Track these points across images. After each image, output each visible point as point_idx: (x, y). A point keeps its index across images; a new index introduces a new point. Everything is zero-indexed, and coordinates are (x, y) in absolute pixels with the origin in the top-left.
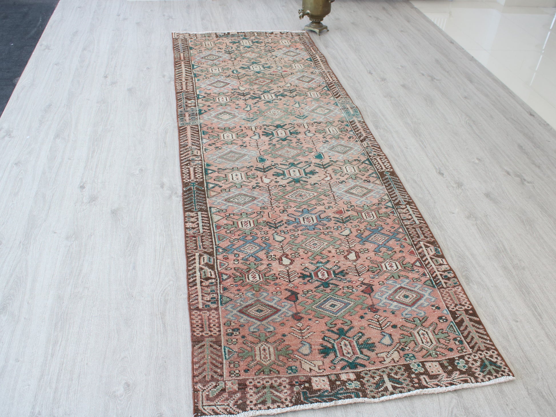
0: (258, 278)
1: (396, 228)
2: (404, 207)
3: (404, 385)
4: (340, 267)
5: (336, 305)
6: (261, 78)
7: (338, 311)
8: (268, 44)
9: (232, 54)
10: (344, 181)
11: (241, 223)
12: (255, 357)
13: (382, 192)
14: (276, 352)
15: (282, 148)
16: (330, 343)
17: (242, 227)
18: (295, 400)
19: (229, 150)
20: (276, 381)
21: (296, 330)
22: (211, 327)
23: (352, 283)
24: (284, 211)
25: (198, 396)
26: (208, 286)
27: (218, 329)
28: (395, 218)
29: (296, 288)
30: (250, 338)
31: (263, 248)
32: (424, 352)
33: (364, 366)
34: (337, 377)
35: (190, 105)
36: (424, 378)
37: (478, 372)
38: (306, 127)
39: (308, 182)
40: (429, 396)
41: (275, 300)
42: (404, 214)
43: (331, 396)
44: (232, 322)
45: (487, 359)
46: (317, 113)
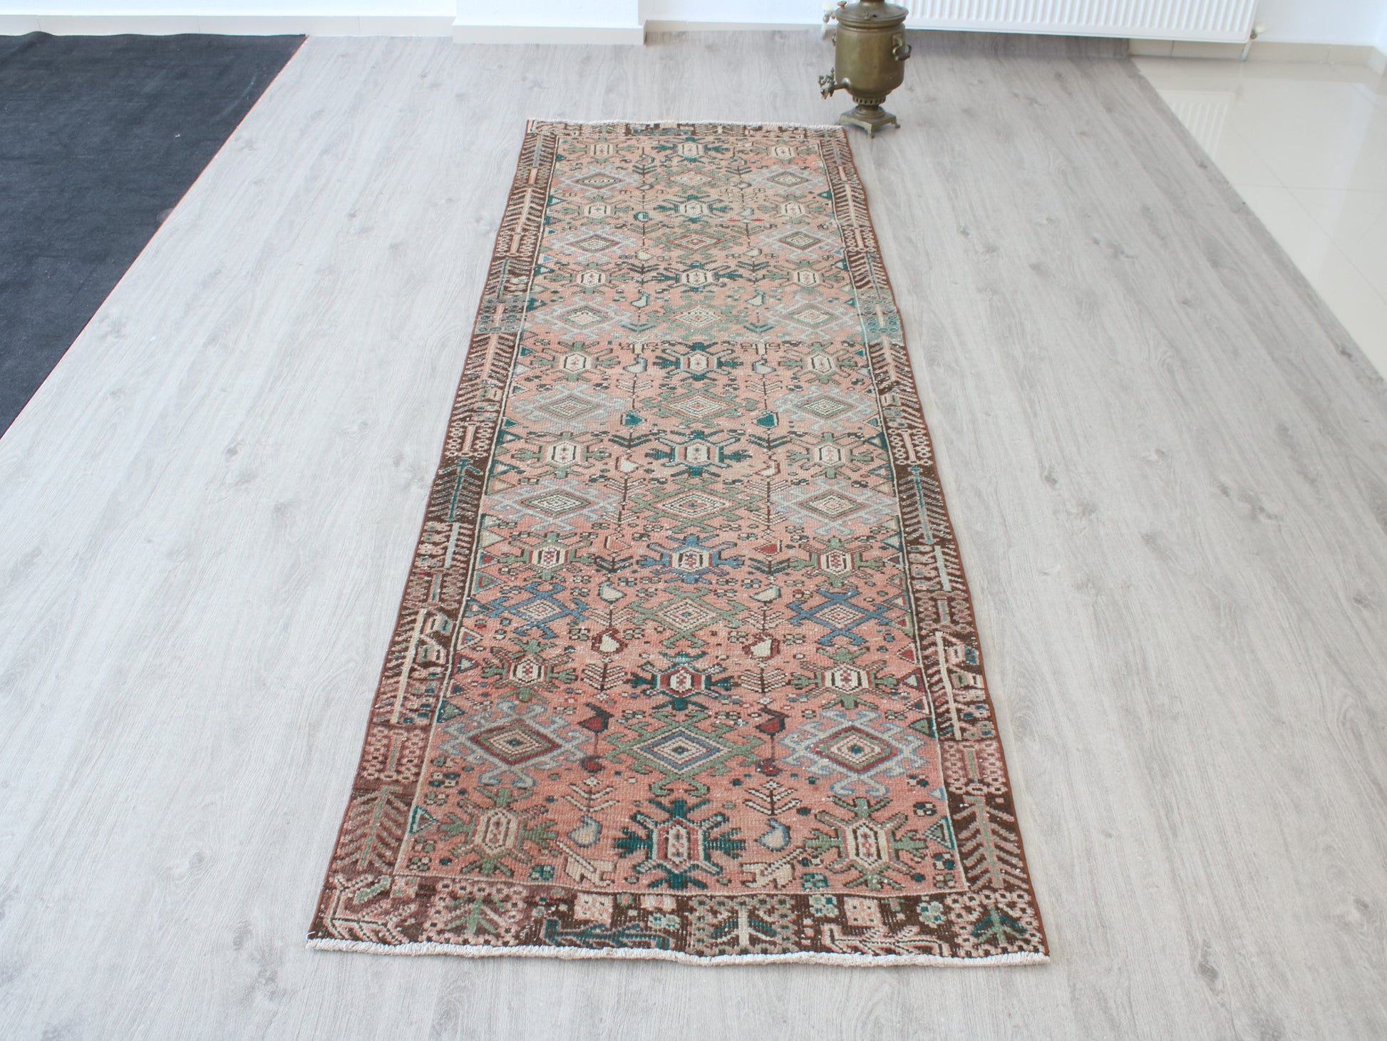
0: (535, 675)
1: (890, 596)
2: (928, 549)
3: (778, 939)
4: (725, 669)
5: (687, 750)
6: (696, 233)
7: (687, 763)
8: (741, 155)
9: (647, 176)
10: (804, 480)
11: (540, 553)
12: (474, 836)
13: (888, 511)
14: (521, 831)
15: (687, 396)
16: (645, 827)
17: (539, 562)
18: (527, 934)
19: (566, 393)
20: (499, 891)
21: (580, 791)
22: (402, 765)
23: (741, 706)
24: (642, 536)
25: (330, 897)
26: (422, 680)
27: (414, 770)
28: (897, 572)
29: (612, 704)
30: (476, 797)
31: (567, 612)
32: (854, 873)
33: (703, 886)
34: (635, 900)
35: (513, 288)
36: (831, 931)
37: (965, 934)
38: (762, 351)
39: (719, 476)
40: (830, 970)
41: (556, 725)
42: (920, 566)
43: (605, 937)
44: (449, 760)
45: (997, 908)
46: (798, 321)
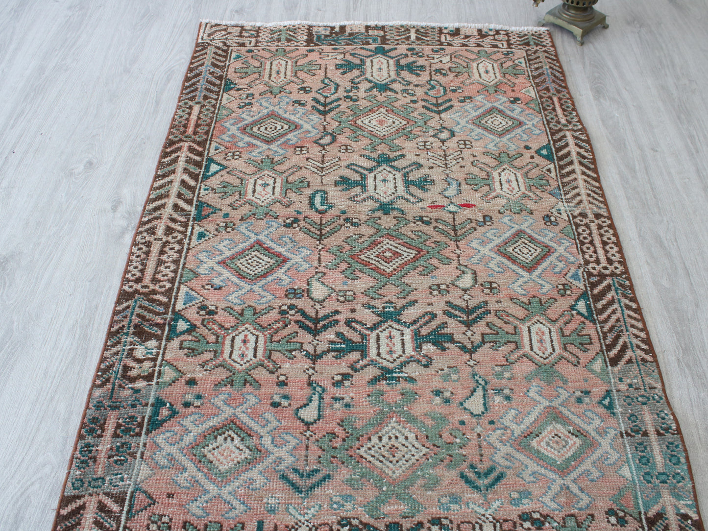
8: (438, 76)
9: (329, 117)
35: (135, 371)
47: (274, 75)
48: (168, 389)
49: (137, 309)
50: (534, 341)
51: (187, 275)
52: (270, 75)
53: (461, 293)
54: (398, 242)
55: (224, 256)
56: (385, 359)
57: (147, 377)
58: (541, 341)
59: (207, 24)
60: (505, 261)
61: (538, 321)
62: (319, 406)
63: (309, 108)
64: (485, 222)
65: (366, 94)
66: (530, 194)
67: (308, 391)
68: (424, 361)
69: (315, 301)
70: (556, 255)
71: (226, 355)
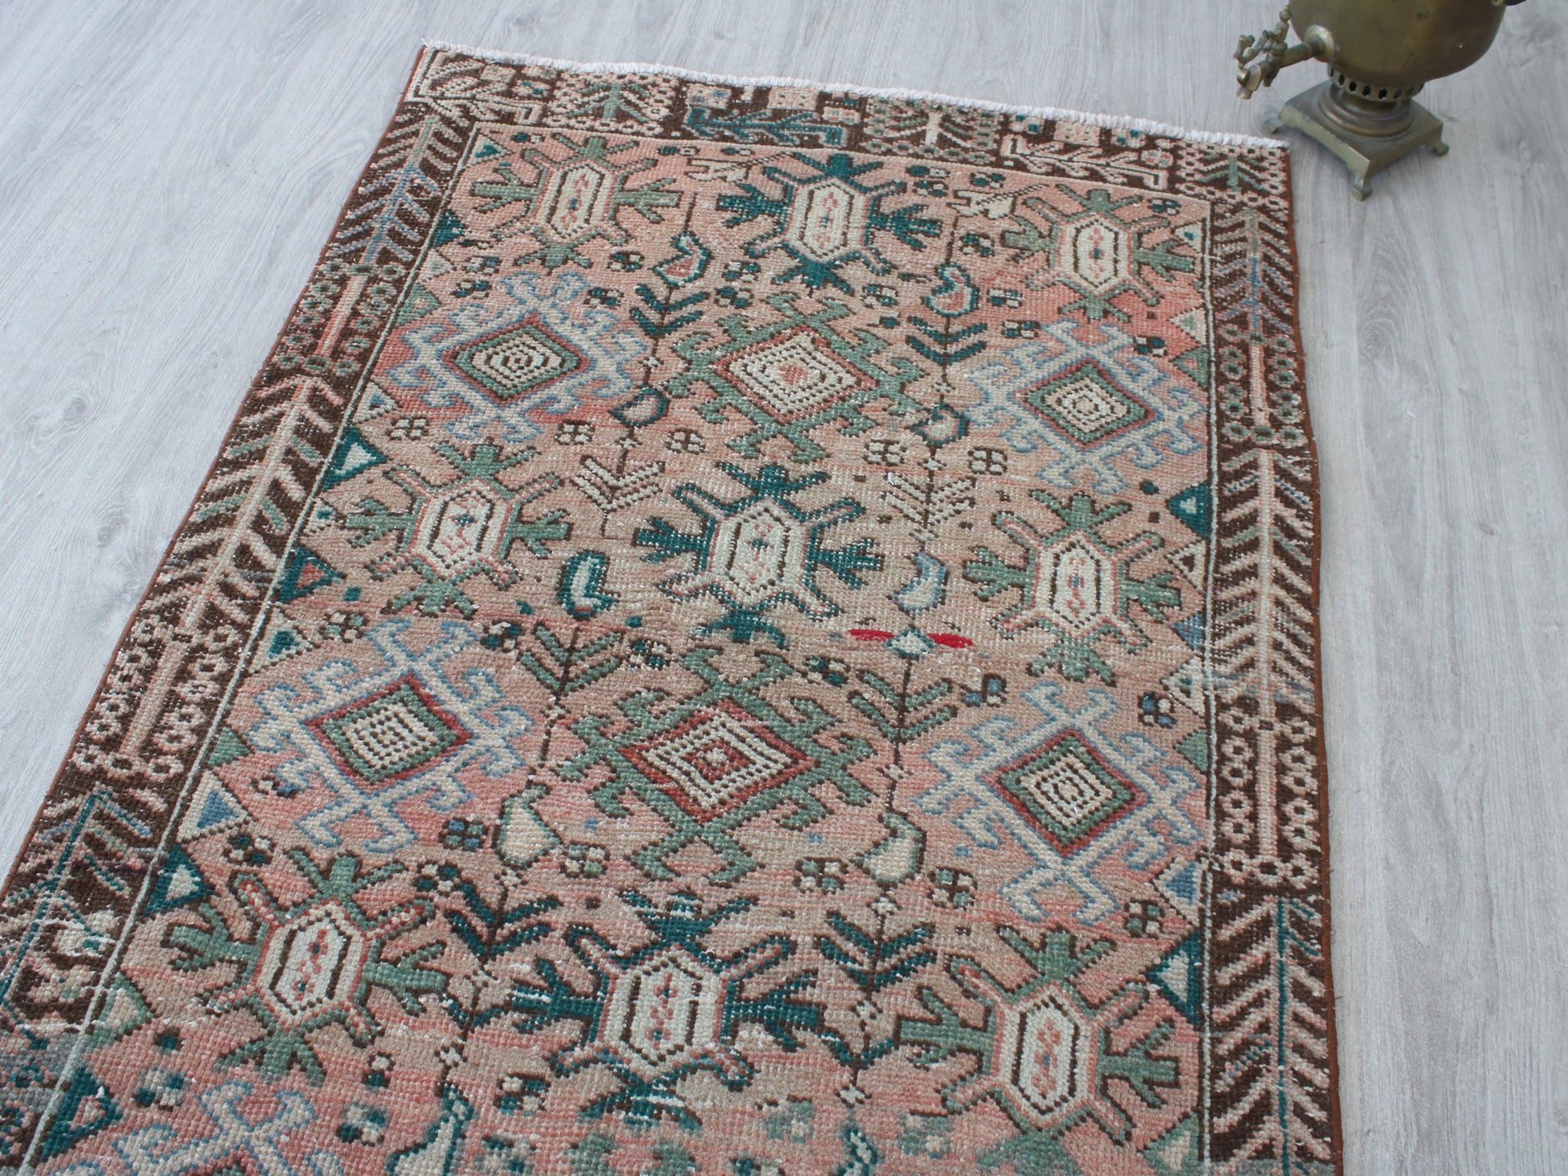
6: (731, 703)
9: (664, 347)
35: (48, 987)
47: (562, 210)
48: (111, 1051)
49: (90, 820)
50: (1028, 1057)
51: (227, 745)
52: (553, 210)
53: (873, 890)
54: (750, 723)
55: (322, 706)
56: (639, 1051)
57: (70, 1007)
58: (1045, 1060)
59: (436, 52)
60: (1009, 814)
61: (1053, 1000)
62: (450, 1156)
63: (622, 313)
64: (983, 694)
65: (777, 289)
66: (1124, 626)
67: (432, 1108)
68: (733, 1073)
69: (507, 864)
70: (1147, 813)
71: (264, 979)
